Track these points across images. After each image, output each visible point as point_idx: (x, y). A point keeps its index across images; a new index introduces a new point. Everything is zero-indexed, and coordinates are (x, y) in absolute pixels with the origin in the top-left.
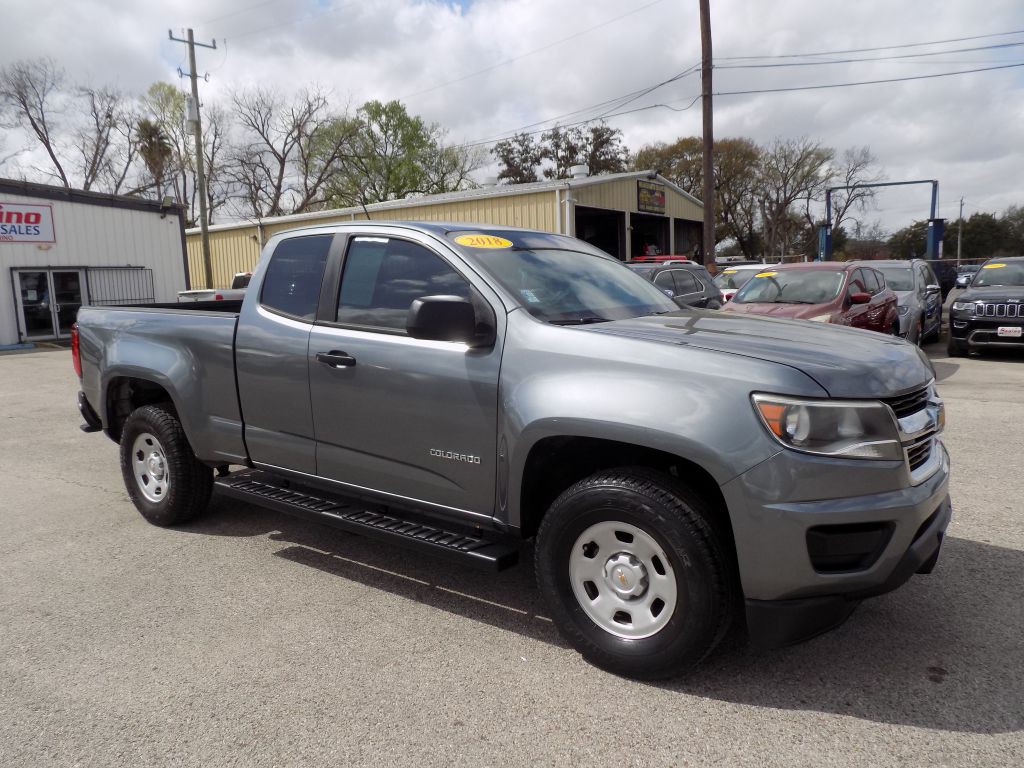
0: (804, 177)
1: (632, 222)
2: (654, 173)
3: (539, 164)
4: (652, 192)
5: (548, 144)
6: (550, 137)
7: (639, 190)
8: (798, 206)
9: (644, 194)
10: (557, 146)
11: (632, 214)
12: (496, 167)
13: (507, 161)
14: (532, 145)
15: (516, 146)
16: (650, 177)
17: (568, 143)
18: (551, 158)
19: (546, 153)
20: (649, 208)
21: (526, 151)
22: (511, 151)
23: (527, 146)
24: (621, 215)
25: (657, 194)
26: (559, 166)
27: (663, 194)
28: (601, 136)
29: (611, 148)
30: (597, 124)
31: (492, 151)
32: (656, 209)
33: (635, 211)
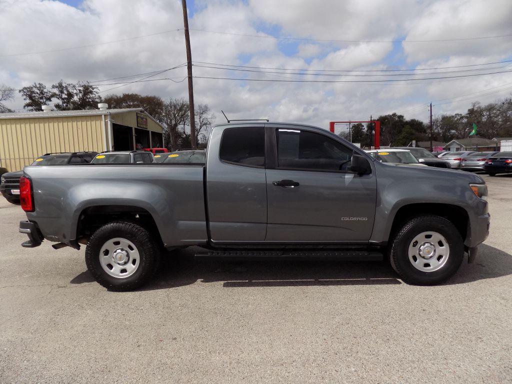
0: (182, 116)
1: (136, 133)
2: (143, 110)
3: (50, 101)
4: (142, 118)
5: (56, 91)
6: (57, 87)
7: (137, 117)
8: (180, 128)
9: (140, 119)
10: (62, 92)
11: (135, 129)
12: (24, 101)
13: (31, 97)
14: (45, 90)
15: (36, 90)
16: (141, 111)
17: (68, 91)
18: (58, 98)
19: (54, 95)
20: (142, 126)
21: (42, 93)
22: (33, 92)
23: (42, 91)
24: (131, 128)
25: (144, 120)
26: (64, 103)
27: (146, 119)
28: (88, 89)
29: (91, 96)
30: (85, 83)
31: (20, 91)
32: (145, 126)
33: (136, 127)
